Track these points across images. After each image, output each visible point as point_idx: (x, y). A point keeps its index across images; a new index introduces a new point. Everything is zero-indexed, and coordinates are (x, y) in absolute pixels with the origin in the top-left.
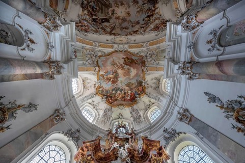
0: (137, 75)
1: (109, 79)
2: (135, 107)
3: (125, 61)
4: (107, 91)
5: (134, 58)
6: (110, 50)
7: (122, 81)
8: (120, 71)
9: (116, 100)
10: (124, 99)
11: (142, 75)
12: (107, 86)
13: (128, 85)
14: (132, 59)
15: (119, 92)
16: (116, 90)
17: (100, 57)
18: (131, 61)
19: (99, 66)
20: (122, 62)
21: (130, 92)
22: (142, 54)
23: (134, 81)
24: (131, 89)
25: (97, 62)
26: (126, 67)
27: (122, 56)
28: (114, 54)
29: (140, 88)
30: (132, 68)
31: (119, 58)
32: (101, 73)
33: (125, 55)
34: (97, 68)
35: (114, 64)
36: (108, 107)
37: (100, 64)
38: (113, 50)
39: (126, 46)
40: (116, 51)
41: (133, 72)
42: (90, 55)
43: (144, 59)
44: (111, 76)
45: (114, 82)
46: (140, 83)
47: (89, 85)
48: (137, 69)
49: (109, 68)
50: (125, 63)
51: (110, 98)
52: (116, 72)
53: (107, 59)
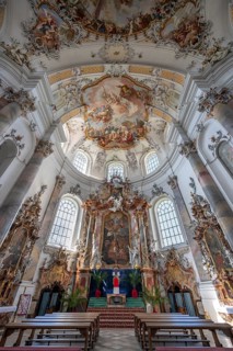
0: (137, 113)
1: (100, 118)
2: (132, 150)
3: (122, 91)
4: (98, 132)
5: (135, 87)
6: (99, 75)
7: (118, 118)
8: (115, 107)
9: (110, 141)
10: (119, 140)
11: (144, 114)
12: (98, 126)
13: (125, 124)
14: (132, 89)
15: (113, 132)
16: (110, 129)
17: (84, 89)
18: (131, 92)
19: (84, 105)
20: (117, 92)
21: (127, 132)
22: (149, 84)
23: (133, 120)
24: (129, 130)
25: (82, 98)
26: (124, 101)
27: (118, 82)
28: (106, 81)
29: (141, 130)
30: (131, 104)
31: (113, 87)
32: (89, 112)
33: (122, 82)
34: (83, 108)
35: (105, 96)
36: (101, 150)
37: (86, 100)
38: (104, 74)
39: (125, 67)
40: (108, 76)
41: (133, 109)
42: (70, 92)
43: (151, 94)
44: (103, 113)
45: (106, 120)
46: (141, 124)
47: (75, 128)
48: (139, 105)
49: (99, 103)
50: (123, 94)
51: (102, 140)
52: (109, 108)
53: (95, 91)
